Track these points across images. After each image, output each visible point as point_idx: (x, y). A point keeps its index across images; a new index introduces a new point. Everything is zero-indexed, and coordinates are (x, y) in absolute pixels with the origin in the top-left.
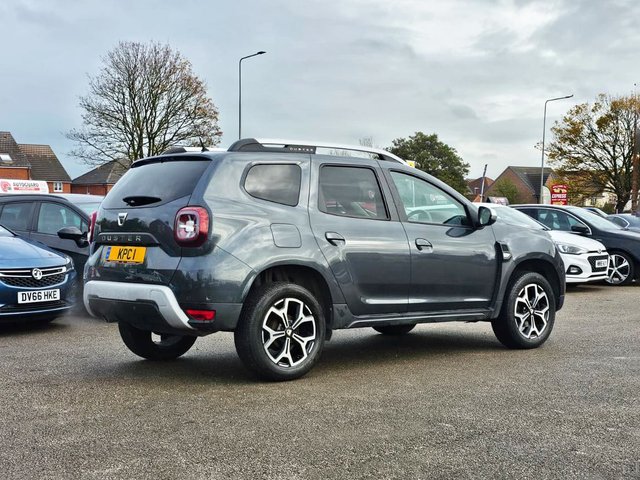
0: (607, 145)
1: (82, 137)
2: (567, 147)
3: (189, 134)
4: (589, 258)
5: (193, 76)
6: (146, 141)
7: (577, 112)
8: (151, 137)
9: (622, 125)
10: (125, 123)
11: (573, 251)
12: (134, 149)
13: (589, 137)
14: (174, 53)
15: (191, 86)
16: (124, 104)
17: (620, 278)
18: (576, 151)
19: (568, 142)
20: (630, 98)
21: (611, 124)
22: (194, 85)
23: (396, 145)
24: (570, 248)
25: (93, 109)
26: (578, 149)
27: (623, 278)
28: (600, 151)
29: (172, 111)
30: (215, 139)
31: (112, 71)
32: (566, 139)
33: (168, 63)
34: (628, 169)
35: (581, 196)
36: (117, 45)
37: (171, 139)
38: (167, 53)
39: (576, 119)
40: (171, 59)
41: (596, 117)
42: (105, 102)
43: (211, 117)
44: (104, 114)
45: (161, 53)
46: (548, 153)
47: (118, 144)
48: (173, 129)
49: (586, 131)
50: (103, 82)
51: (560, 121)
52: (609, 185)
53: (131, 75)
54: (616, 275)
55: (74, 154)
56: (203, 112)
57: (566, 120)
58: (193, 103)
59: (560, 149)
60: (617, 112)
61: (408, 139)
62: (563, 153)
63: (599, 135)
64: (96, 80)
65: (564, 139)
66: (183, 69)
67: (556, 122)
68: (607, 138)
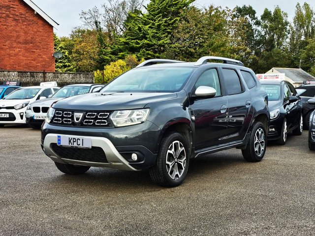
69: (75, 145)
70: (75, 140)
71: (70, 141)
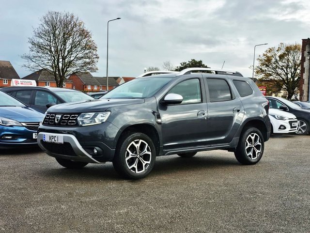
0: (283, 68)
1: (29, 58)
2: (264, 68)
3: (82, 57)
4: (289, 122)
5: (85, 29)
6: (61, 60)
7: (269, 51)
8: (64, 58)
9: (291, 58)
10: (51, 51)
11: (282, 118)
12: (55, 64)
13: (275, 64)
14: (75, 17)
15: (84, 34)
16: (50, 42)
17: (302, 131)
18: (269, 70)
19: (265, 66)
20: (295, 45)
21: (286, 58)
22: (86, 34)
23: (182, 65)
24: (281, 117)
25: (35, 44)
26: (270, 69)
27: (303, 131)
28: (280, 70)
29: (74, 46)
30: (95, 60)
31: (45, 25)
32: (264, 64)
33: (73, 22)
34: (293, 80)
35: (270, 92)
36: (47, 13)
37: (73, 60)
38: (72, 17)
39: (269, 55)
40: (75, 20)
41: (279, 54)
42: (41, 41)
43: (94, 50)
44: (40, 46)
45: (69, 17)
46: (256, 71)
47: (47, 61)
48: (74, 55)
49: (273, 60)
50: (40, 30)
51: (262, 55)
52: (284, 87)
53: (54, 28)
54: (300, 130)
55: (25, 66)
56: (90, 47)
57: (264, 55)
58: (85, 42)
59: (261, 69)
60: (289, 52)
61: (188, 63)
62: (262, 71)
63: (280, 63)
64: (37, 30)
65: (263, 64)
66: (80, 25)
67: (260, 56)
68: (284, 64)
69: (53, 141)
70: (54, 137)
71: (50, 138)
